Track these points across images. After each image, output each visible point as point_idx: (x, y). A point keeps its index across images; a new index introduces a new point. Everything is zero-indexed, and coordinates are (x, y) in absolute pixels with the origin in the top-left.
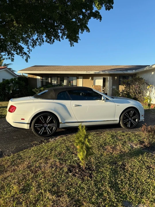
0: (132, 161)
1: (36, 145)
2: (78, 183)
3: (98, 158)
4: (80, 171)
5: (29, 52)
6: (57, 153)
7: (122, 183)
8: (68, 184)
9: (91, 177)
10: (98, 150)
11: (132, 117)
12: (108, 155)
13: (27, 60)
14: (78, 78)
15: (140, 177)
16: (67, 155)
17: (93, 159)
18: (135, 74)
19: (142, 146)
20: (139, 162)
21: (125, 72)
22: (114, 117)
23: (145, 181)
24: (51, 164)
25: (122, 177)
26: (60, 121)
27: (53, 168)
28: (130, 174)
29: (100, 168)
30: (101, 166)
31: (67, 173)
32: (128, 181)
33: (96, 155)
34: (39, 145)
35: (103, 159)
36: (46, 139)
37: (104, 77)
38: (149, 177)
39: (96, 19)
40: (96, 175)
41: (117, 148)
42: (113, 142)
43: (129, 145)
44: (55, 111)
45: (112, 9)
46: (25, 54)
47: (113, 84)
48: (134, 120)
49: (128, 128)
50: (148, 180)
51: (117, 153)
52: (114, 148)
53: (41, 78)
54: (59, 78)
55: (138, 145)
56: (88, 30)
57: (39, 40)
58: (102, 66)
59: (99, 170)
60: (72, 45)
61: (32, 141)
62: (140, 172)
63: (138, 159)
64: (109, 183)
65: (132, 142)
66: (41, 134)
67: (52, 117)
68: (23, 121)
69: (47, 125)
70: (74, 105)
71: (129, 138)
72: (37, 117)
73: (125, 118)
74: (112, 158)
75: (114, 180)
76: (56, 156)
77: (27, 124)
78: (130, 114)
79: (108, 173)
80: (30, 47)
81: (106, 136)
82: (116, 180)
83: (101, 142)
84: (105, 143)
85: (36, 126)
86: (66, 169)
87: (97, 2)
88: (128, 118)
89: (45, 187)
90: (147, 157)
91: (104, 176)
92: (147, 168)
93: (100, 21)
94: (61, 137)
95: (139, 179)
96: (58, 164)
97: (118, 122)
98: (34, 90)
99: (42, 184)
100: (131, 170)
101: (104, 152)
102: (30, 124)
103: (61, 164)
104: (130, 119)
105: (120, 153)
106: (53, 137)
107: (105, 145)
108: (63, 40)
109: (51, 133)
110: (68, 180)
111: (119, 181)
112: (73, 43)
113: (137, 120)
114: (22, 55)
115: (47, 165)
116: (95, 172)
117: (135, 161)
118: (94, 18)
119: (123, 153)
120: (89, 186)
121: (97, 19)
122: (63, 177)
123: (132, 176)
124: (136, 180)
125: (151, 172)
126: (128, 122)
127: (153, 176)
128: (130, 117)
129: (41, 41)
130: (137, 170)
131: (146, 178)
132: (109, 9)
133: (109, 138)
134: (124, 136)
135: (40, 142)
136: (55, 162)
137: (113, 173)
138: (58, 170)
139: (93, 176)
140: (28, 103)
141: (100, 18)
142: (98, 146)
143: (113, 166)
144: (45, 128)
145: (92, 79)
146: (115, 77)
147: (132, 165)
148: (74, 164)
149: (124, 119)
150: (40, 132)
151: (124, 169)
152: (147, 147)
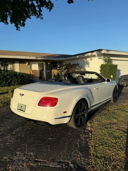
14: (14, 63)
26: (89, 107)
37: (39, 62)
47: (47, 69)
66: (79, 125)
72: (77, 106)
77: (69, 116)
85: (76, 117)
93: (50, 12)
121: (47, 9)
145: (29, 64)
146: (48, 63)
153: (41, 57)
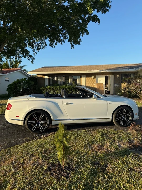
0: (115, 161)
1: (28, 140)
2: (53, 183)
3: (81, 157)
4: (59, 170)
5: (35, 55)
6: (43, 150)
7: (98, 186)
8: (43, 183)
9: (67, 177)
10: (83, 148)
11: (125, 114)
12: (93, 154)
13: (32, 62)
14: (81, 77)
15: (119, 181)
16: (52, 153)
17: (76, 157)
18: (137, 72)
19: (130, 145)
20: (123, 163)
21: (126, 71)
22: (107, 115)
23: (123, 185)
24: (35, 161)
25: (100, 180)
26: (52, 119)
27: (34, 165)
28: (109, 176)
29: (80, 167)
30: (82, 166)
31: (46, 171)
32: (105, 183)
33: (80, 154)
34: (31, 141)
35: (86, 158)
36: (39, 135)
37: (106, 75)
38: (129, 181)
39: (94, 22)
40: (73, 175)
41: (104, 147)
42: (102, 141)
43: (117, 144)
44: (48, 109)
45: (108, 11)
46: (31, 56)
47: (115, 82)
48: (128, 118)
49: (121, 126)
50: (127, 185)
51: (102, 152)
52: (101, 147)
53: (49, 77)
54: (64, 77)
55: (127, 145)
56: (88, 33)
57: (42, 44)
58: (105, 65)
59: (78, 169)
60: (72, 47)
61: (25, 137)
62: (121, 174)
63: (122, 160)
64: (84, 186)
65: (122, 141)
66: (34, 130)
67: (44, 115)
68: (17, 118)
69: (40, 122)
70: (66, 104)
71: (120, 137)
72: (31, 114)
73: (118, 116)
74: (96, 157)
75: (91, 182)
76: (42, 153)
77: (22, 120)
78: (123, 112)
79: (86, 174)
80: (36, 51)
81: (97, 134)
82: (93, 182)
83: (89, 141)
84: (93, 141)
85: (29, 122)
86: (45, 168)
87: (89, 6)
88: (121, 116)
89: (19, 185)
90: (133, 158)
91: (81, 176)
92: (129, 170)
93: (99, 24)
94: (53, 134)
95: (117, 182)
96: (40, 161)
97: (110, 120)
98: (41, 89)
99: (19, 181)
100: (112, 172)
101: (89, 151)
102: (24, 121)
103: (43, 162)
104: (123, 117)
105: (106, 152)
106: (45, 134)
107: (93, 143)
108: (64, 43)
109: (44, 130)
110: (44, 179)
111: (95, 183)
112: (74, 46)
113: (130, 118)
114: (28, 58)
115: (30, 162)
116: (73, 172)
117: (119, 162)
118: (93, 22)
119: (109, 153)
120: (63, 187)
121: (96, 22)
122: (41, 176)
123: (111, 178)
124: (114, 184)
125: (132, 175)
126: (121, 119)
127: (133, 179)
128: (123, 114)
129: (44, 45)
130: (118, 172)
131: (125, 182)
132: (105, 12)
133: (98, 136)
134: (114, 134)
135: (32, 139)
136: (39, 159)
137: (92, 175)
138: (38, 168)
139: (70, 176)
140: (23, 101)
141: (99, 21)
142: (85, 145)
143: (94, 166)
144: (38, 125)
145: (95, 77)
146: (117, 75)
147: (115, 165)
148: (56, 162)
149: (116, 117)
150: (33, 129)
151: (105, 170)
152: (135, 147)
153: (105, 70)
